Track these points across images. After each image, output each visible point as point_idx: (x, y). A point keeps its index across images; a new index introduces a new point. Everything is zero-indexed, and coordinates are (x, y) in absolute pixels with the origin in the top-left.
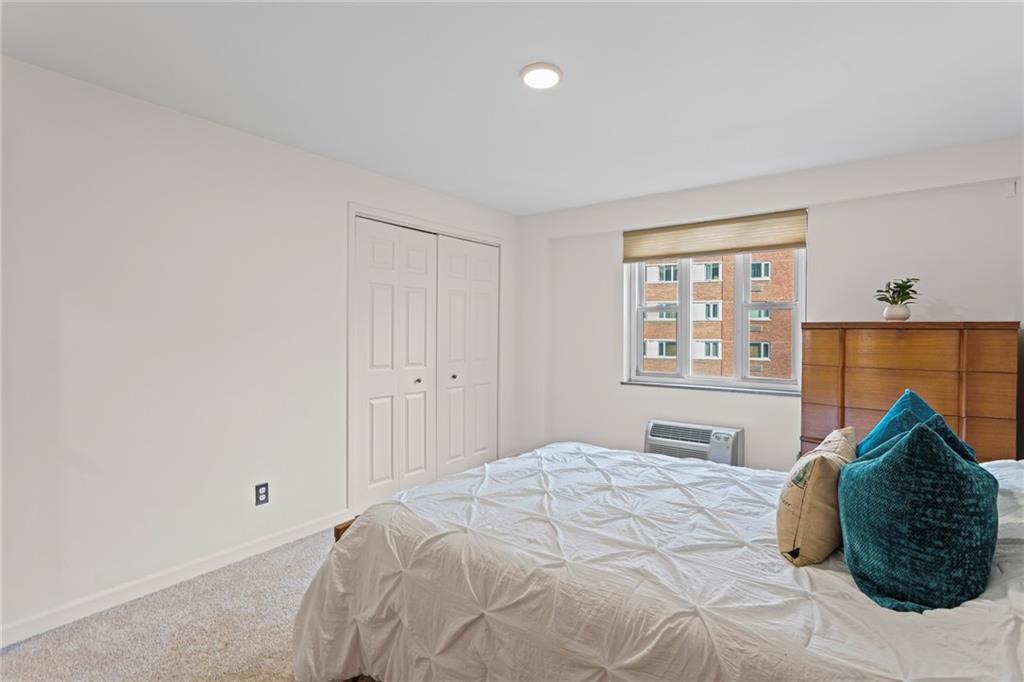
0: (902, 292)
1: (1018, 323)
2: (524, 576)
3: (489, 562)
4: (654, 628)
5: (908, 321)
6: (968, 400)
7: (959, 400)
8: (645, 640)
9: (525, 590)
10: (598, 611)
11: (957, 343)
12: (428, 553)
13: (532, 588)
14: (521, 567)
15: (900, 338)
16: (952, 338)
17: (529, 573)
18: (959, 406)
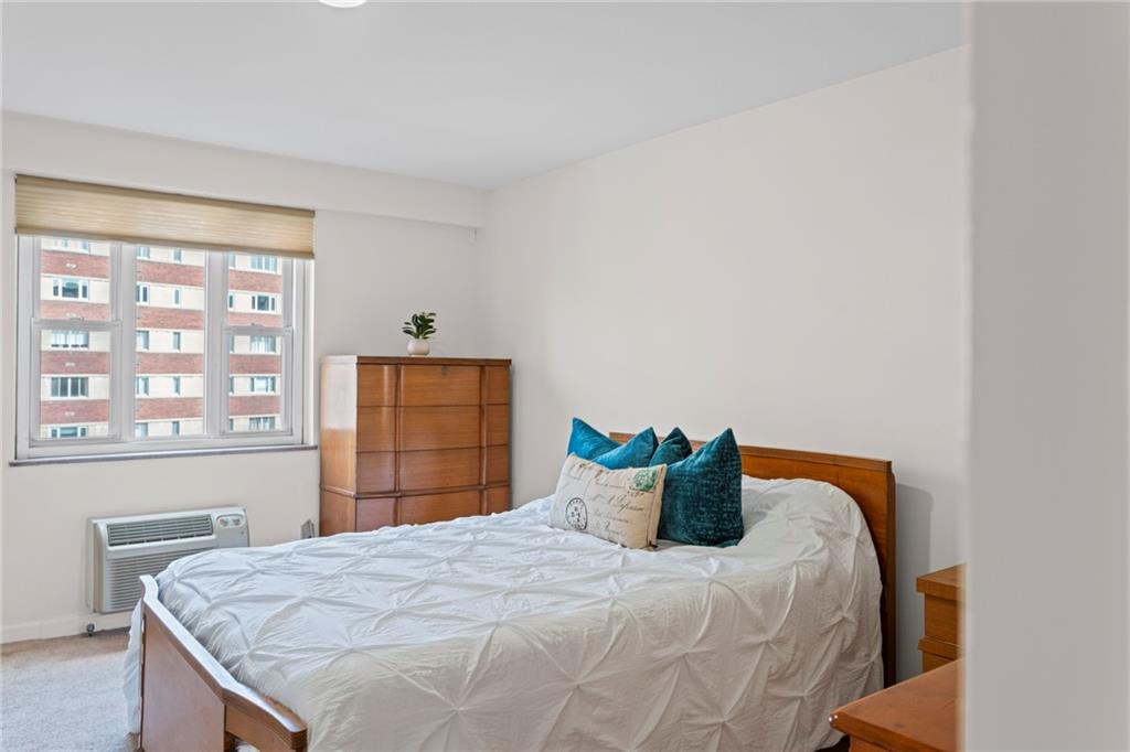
0: (423, 326)
1: (510, 361)
2: (603, 624)
3: (564, 633)
4: (704, 602)
5: (428, 356)
6: (488, 431)
7: (480, 432)
8: (703, 615)
9: (611, 636)
10: (670, 614)
11: (478, 379)
12: (488, 666)
13: (616, 629)
14: (594, 619)
15: (445, 374)
16: (473, 373)
17: (606, 620)
18: (480, 437)
